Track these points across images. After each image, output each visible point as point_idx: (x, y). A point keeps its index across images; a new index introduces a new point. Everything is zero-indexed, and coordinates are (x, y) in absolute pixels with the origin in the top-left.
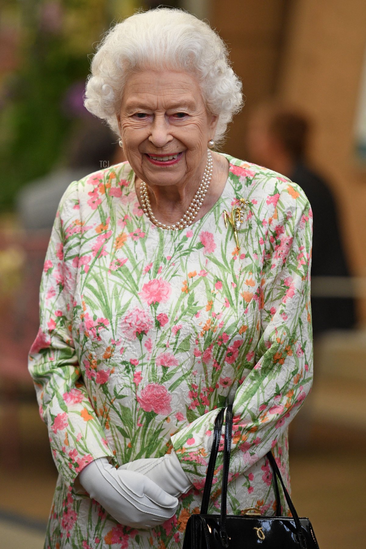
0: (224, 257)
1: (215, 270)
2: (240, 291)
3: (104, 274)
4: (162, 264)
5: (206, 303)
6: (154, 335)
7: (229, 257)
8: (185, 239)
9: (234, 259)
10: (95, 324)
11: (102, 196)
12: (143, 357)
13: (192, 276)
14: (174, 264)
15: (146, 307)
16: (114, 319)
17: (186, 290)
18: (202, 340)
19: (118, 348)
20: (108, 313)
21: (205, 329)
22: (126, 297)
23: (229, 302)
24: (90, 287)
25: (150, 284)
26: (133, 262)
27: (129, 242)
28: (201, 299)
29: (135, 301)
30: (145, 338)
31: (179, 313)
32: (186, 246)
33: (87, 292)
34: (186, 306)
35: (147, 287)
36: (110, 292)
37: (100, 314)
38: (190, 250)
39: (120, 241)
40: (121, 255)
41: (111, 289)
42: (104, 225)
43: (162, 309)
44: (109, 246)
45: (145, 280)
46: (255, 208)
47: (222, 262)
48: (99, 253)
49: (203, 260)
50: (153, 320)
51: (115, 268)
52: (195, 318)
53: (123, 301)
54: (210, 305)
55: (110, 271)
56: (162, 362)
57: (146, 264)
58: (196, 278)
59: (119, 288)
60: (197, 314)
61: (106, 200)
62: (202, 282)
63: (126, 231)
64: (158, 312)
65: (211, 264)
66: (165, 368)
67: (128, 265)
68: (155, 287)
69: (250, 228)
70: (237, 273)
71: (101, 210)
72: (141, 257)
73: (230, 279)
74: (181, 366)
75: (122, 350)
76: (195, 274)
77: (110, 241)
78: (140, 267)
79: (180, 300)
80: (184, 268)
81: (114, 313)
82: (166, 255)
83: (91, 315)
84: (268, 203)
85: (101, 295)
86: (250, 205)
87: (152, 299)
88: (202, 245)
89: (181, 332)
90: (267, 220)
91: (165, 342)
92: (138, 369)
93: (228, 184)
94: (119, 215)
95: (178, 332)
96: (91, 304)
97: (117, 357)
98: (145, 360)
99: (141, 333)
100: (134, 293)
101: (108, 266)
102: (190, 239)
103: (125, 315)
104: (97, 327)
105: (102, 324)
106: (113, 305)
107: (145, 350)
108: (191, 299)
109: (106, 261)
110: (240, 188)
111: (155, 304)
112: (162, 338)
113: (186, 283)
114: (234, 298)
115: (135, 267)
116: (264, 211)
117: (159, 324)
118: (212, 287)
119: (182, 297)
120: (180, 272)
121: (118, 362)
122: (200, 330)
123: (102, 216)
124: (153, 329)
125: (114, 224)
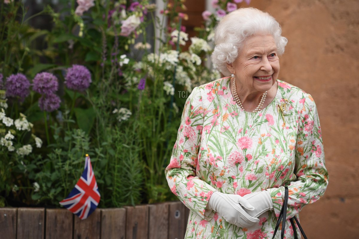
0: (278, 127)
1: (275, 134)
2: (288, 145)
3: (218, 134)
4: (247, 129)
5: (272, 150)
6: (244, 165)
7: (281, 128)
8: (259, 117)
9: (283, 129)
10: (215, 159)
11: (214, 95)
12: (238, 175)
13: (263, 136)
14: (253, 129)
15: (240, 151)
16: (225, 156)
17: (261, 143)
18: (270, 168)
19: (227, 170)
20: (222, 154)
21: (272, 163)
22: (230, 145)
23: (283, 150)
24: (211, 141)
25: (242, 139)
26: (232, 128)
27: (230, 117)
28: (269, 147)
29: (235, 147)
30: (239, 166)
31: (258, 154)
32: (259, 120)
33: (210, 143)
34: (261, 151)
35: (240, 140)
36: (222, 144)
37: (218, 154)
38: (261, 122)
39: (225, 117)
40: (226, 124)
41: (222, 142)
42: (216, 109)
43: (249, 152)
44: (219, 120)
45: (239, 137)
46: (294, 104)
47: (278, 130)
48: (214, 124)
49: (268, 128)
50: (244, 157)
51: (223, 131)
52: (266, 157)
53: (229, 148)
54: (274, 151)
55: (221, 132)
56: (249, 178)
57: (239, 129)
58: (265, 137)
59: (226, 141)
60: (267, 155)
61: (216, 97)
62: (268, 139)
63: (228, 112)
64: (247, 153)
65: (273, 131)
66: (250, 181)
67: (230, 129)
68: (244, 140)
69: (292, 114)
70: (285, 136)
71: (214, 102)
72: (236, 125)
73: (282, 139)
74: (258, 180)
75: (229, 171)
76: (265, 135)
77: (220, 118)
78: (236, 130)
79: (257, 148)
80: (259, 132)
81: (225, 153)
82: (249, 124)
83: (213, 155)
84: (300, 102)
85: (217, 144)
86: (291, 102)
87: (244, 147)
88: (267, 120)
89: (259, 164)
90: (300, 111)
91: (251, 168)
92: (235, 181)
93: (278, 91)
94: (223, 104)
95: (257, 164)
96: (212, 149)
97: (227, 175)
98: (239, 177)
99: (237, 163)
100: (234, 143)
101: (220, 130)
102: (261, 117)
103: (230, 154)
104: (216, 160)
105: (218, 159)
106: (224, 150)
107: (239, 172)
108: (263, 148)
109: (218, 128)
110: (284, 93)
111: (245, 149)
112: (249, 166)
113: (260, 139)
114: (285, 148)
115: (234, 130)
116: (298, 106)
117: (247, 160)
118: (274, 142)
119: (259, 146)
120: (257, 133)
121: (227, 177)
122: (269, 163)
123: (215, 105)
124: (244, 162)
125: (221, 109)
